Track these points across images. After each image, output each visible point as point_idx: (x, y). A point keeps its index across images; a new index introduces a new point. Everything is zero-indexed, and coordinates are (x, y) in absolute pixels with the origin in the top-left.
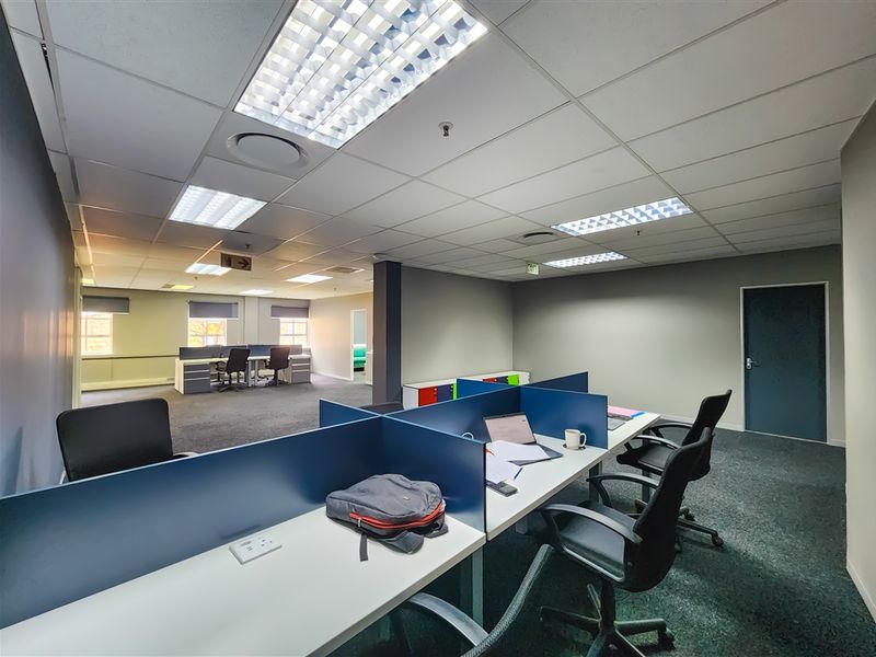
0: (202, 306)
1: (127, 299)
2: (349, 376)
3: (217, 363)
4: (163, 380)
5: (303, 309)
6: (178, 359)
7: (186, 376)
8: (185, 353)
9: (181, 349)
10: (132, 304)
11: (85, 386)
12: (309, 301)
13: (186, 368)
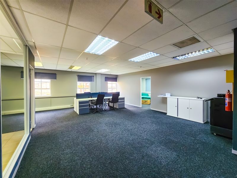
0: (83, 77)
1: (56, 74)
2: (140, 105)
3: (92, 100)
4: (69, 106)
5: (115, 78)
6: (75, 98)
7: (80, 106)
8: (78, 96)
9: (76, 94)
10: (57, 76)
11: (37, 109)
12: (117, 75)
13: (80, 103)
